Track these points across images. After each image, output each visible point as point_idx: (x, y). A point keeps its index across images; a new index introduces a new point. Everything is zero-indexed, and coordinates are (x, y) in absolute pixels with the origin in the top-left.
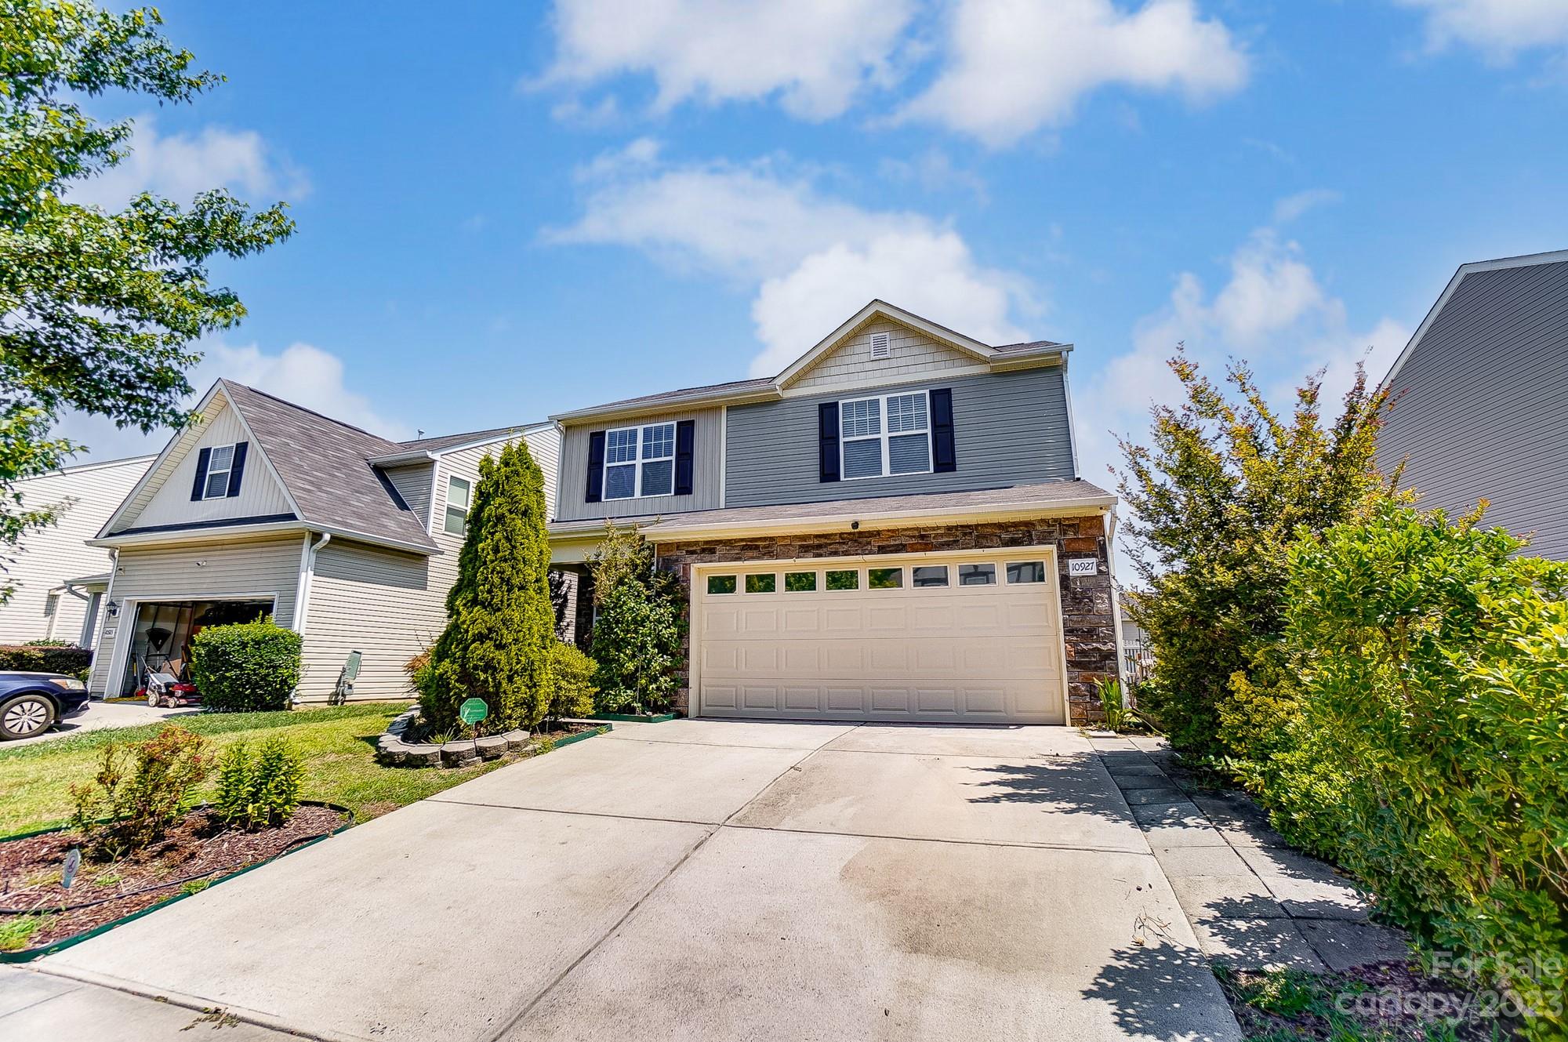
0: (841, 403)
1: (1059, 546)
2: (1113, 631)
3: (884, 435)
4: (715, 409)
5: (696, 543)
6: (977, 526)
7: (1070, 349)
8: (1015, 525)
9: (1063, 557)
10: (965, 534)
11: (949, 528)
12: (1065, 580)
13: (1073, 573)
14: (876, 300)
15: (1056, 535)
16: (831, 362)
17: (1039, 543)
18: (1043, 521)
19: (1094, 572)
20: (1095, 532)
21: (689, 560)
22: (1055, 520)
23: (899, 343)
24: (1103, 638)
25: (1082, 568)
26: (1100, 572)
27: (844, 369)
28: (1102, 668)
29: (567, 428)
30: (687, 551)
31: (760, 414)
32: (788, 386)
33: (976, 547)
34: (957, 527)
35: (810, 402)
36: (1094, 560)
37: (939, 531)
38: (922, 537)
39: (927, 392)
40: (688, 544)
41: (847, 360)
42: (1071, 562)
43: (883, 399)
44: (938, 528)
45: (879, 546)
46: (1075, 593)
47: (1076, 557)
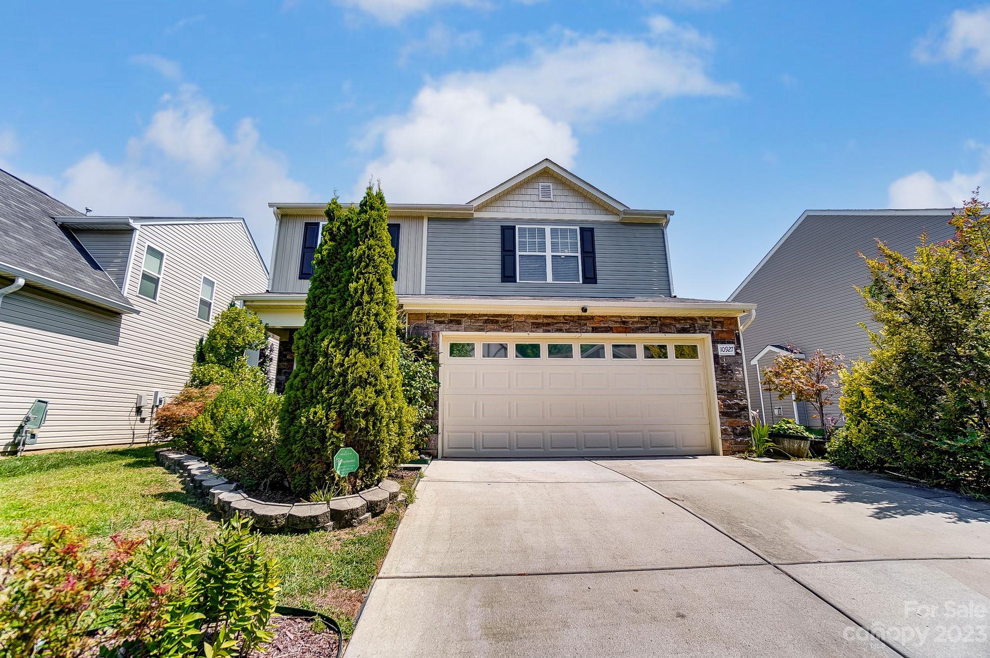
0: (517, 227)
1: (712, 334)
2: (746, 392)
3: (549, 254)
4: (420, 218)
5: (444, 315)
6: (660, 317)
7: (672, 213)
8: (685, 319)
9: (715, 342)
10: (653, 323)
11: (642, 318)
12: (716, 357)
13: (721, 353)
14: (547, 159)
15: (710, 327)
16: (510, 197)
17: (700, 332)
18: (702, 318)
19: (733, 353)
20: (732, 327)
21: (438, 329)
22: (709, 318)
23: (559, 192)
24: (740, 397)
25: (726, 350)
26: (737, 353)
27: (520, 204)
28: (739, 416)
29: (282, 216)
30: (435, 321)
31: (455, 227)
32: (479, 209)
33: (660, 332)
34: (647, 317)
35: (494, 224)
36: (733, 345)
37: (635, 320)
38: (624, 323)
39: (578, 228)
40: (437, 315)
41: (522, 198)
42: (720, 346)
43: (548, 229)
44: (635, 317)
45: (593, 327)
46: (723, 367)
47: (723, 343)
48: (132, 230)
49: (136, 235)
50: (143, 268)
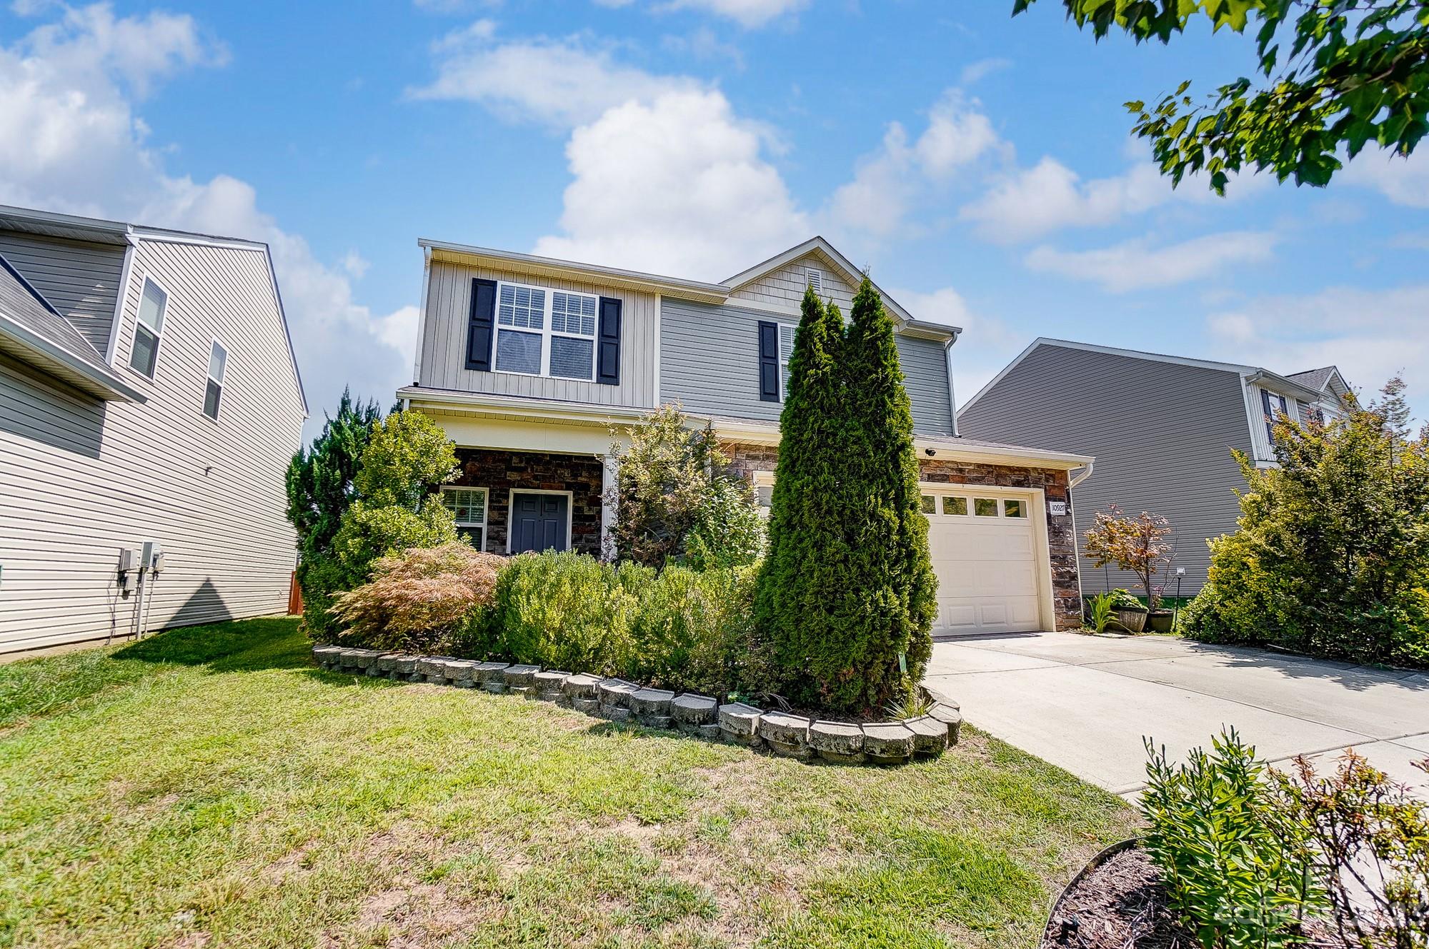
0: (779, 325)
1: (1045, 490)
2: (1075, 558)
4: (650, 295)
5: (758, 448)
6: (996, 466)
7: (960, 331)
8: (1020, 469)
9: (1048, 499)
10: (989, 472)
11: (980, 466)
12: (1049, 516)
13: (1053, 513)
14: (819, 237)
15: (1043, 481)
16: (769, 282)
17: (1034, 487)
18: (1035, 469)
19: (1063, 513)
20: (1063, 482)
21: (751, 466)
22: (1042, 469)
23: (829, 284)
24: (1071, 563)
25: (1057, 508)
26: (1068, 513)
27: (781, 293)
28: (1070, 586)
29: (432, 261)
30: (748, 456)
31: (699, 315)
33: (996, 484)
34: (983, 465)
35: (751, 316)
36: (1063, 504)
37: (971, 467)
38: (961, 471)
40: (749, 447)
41: (785, 284)
42: (1052, 504)
44: (971, 464)
45: (929, 475)
46: (1055, 528)
47: (1055, 501)
48: (124, 246)
49: (132, 257)
50: (138, 320)
